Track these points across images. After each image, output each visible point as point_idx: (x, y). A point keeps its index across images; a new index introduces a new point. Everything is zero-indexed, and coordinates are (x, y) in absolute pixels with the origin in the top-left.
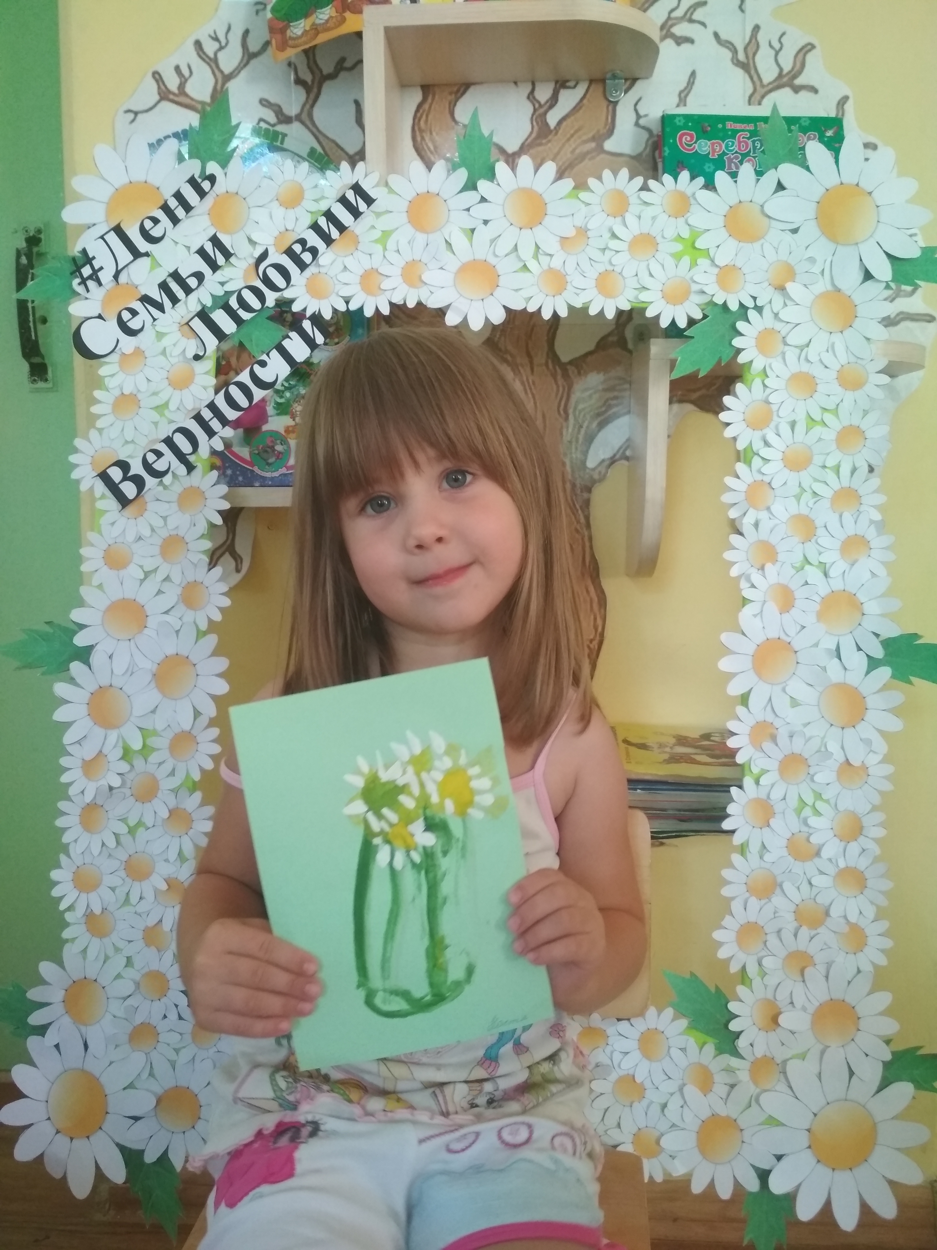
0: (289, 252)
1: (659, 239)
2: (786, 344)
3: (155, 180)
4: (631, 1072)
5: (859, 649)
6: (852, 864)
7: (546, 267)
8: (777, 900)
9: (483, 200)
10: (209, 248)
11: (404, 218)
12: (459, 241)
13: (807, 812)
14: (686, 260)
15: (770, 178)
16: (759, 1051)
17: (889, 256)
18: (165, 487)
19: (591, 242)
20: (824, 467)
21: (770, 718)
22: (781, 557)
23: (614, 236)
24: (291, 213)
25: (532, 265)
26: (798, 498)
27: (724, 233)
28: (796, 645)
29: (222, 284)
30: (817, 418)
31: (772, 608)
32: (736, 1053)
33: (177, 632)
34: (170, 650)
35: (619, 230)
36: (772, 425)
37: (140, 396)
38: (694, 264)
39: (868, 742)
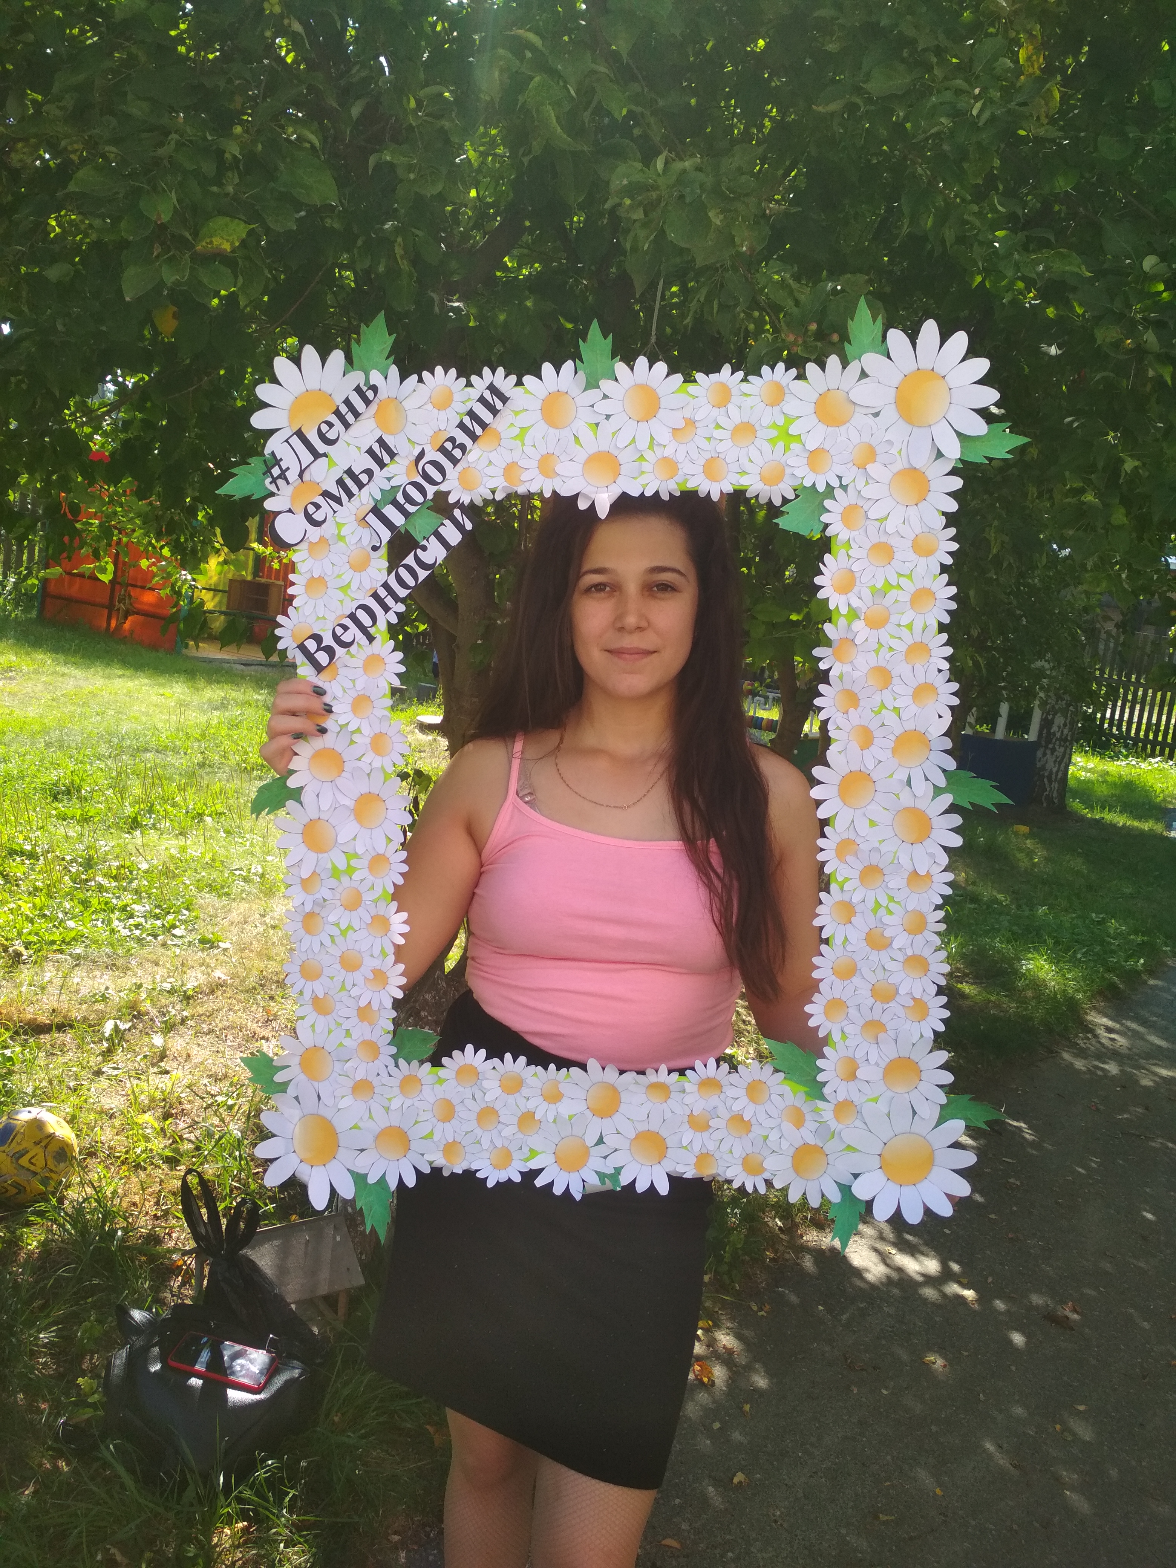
0: (442, 450)
1: (757, 427)
2: (867, 518)
3: (327, 388)
4: (740, 1113)
5: (927, 779)
6: (917, 952)
7: (659, 456)
8: (856, 980)
9: (605, 397)
10: (376, 448)
11: (538, 415)
12: (586, 434)
13: (882, 912)
14: (781, 445)
15: (854, 368)
16: (841, 1097)
17: (958, 434)
18: (352, 656)
19: (699, 431)
20: (899, 625)
21: (852, 836)
22: (862, 703)
23: (718, 426)
24: (443, 415)
25: (649, 455)
26: (877, 651)
27: (814, 419)
28: (874, 776)
29: (389, 479)
30: (895, 583)
31: (854, 747)
32: (823, 1098)
33: (369, 775)
34: (365, 790)
35: (722, 421)
36: (856, 589)
37: (327, 579)
38: (787, 449)
39: (932, 855)
